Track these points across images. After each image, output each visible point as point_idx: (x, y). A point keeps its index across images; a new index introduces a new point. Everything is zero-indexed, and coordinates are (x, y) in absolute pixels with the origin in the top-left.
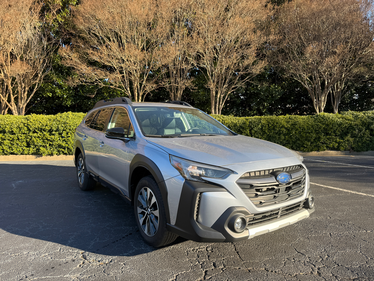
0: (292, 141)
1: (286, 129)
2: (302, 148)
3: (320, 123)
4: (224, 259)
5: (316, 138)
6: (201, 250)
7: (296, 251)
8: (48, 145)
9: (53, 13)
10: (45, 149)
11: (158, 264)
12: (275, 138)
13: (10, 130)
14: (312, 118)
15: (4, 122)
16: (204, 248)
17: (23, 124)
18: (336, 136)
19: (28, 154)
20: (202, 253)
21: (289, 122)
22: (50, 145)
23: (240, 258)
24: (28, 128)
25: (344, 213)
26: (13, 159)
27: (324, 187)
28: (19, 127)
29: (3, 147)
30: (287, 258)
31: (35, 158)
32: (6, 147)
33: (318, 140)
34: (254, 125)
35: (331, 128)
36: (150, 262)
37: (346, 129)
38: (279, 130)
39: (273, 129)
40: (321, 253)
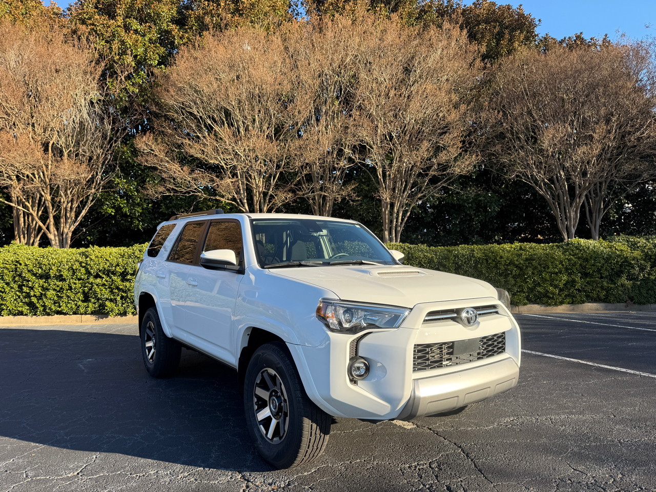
0: (528, 288)
1: (517, 266)
2: (545, 299)
3: (573, 256)
4: (461, 481)
5: (567, 282)
6: (422, 467)
7: (571, 467)
8: (118, 298)
9: (121, 79)
10: (114, 305)
11: (362, 488)
12: (499, 282)
13: (57, 274)
14: (558, 248)
15: (48, 260)
16: (426, 464)
17: (78, 263)
18: (602, 277)
19: (86, 314)
20: (424, 471)
21: (522, 254)
22: (122, 297)
23: (486, 478)
24: (87, 270)
25: (635, 409)
26: (60, 322)
27: (594, 366)
28: (72, 269)
29: (44, 302)
30: (559, 479)
31: (96, 320)
32: (49, 301)
33: (572, 286)
34: (462, 261)
35: (593, 265)
36: (348, 485)
37: (618, 266)
38: (506, 269)
39: (494, 267)
40: (611, 470)
